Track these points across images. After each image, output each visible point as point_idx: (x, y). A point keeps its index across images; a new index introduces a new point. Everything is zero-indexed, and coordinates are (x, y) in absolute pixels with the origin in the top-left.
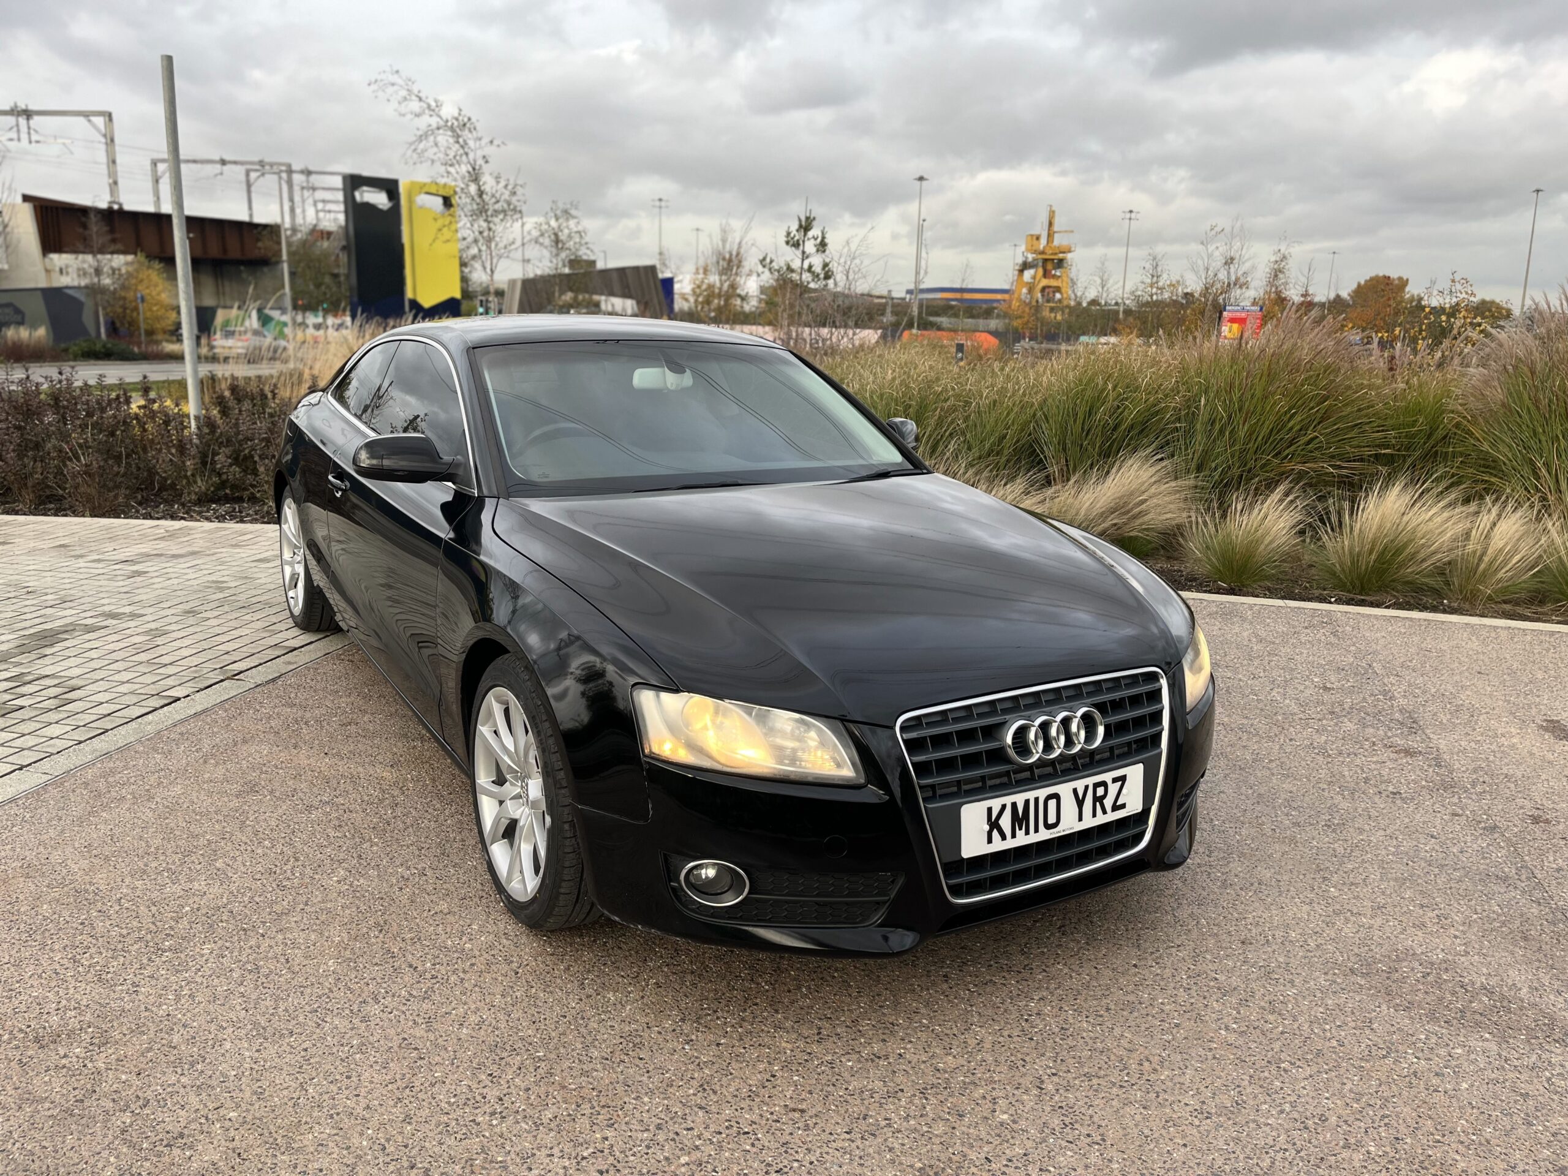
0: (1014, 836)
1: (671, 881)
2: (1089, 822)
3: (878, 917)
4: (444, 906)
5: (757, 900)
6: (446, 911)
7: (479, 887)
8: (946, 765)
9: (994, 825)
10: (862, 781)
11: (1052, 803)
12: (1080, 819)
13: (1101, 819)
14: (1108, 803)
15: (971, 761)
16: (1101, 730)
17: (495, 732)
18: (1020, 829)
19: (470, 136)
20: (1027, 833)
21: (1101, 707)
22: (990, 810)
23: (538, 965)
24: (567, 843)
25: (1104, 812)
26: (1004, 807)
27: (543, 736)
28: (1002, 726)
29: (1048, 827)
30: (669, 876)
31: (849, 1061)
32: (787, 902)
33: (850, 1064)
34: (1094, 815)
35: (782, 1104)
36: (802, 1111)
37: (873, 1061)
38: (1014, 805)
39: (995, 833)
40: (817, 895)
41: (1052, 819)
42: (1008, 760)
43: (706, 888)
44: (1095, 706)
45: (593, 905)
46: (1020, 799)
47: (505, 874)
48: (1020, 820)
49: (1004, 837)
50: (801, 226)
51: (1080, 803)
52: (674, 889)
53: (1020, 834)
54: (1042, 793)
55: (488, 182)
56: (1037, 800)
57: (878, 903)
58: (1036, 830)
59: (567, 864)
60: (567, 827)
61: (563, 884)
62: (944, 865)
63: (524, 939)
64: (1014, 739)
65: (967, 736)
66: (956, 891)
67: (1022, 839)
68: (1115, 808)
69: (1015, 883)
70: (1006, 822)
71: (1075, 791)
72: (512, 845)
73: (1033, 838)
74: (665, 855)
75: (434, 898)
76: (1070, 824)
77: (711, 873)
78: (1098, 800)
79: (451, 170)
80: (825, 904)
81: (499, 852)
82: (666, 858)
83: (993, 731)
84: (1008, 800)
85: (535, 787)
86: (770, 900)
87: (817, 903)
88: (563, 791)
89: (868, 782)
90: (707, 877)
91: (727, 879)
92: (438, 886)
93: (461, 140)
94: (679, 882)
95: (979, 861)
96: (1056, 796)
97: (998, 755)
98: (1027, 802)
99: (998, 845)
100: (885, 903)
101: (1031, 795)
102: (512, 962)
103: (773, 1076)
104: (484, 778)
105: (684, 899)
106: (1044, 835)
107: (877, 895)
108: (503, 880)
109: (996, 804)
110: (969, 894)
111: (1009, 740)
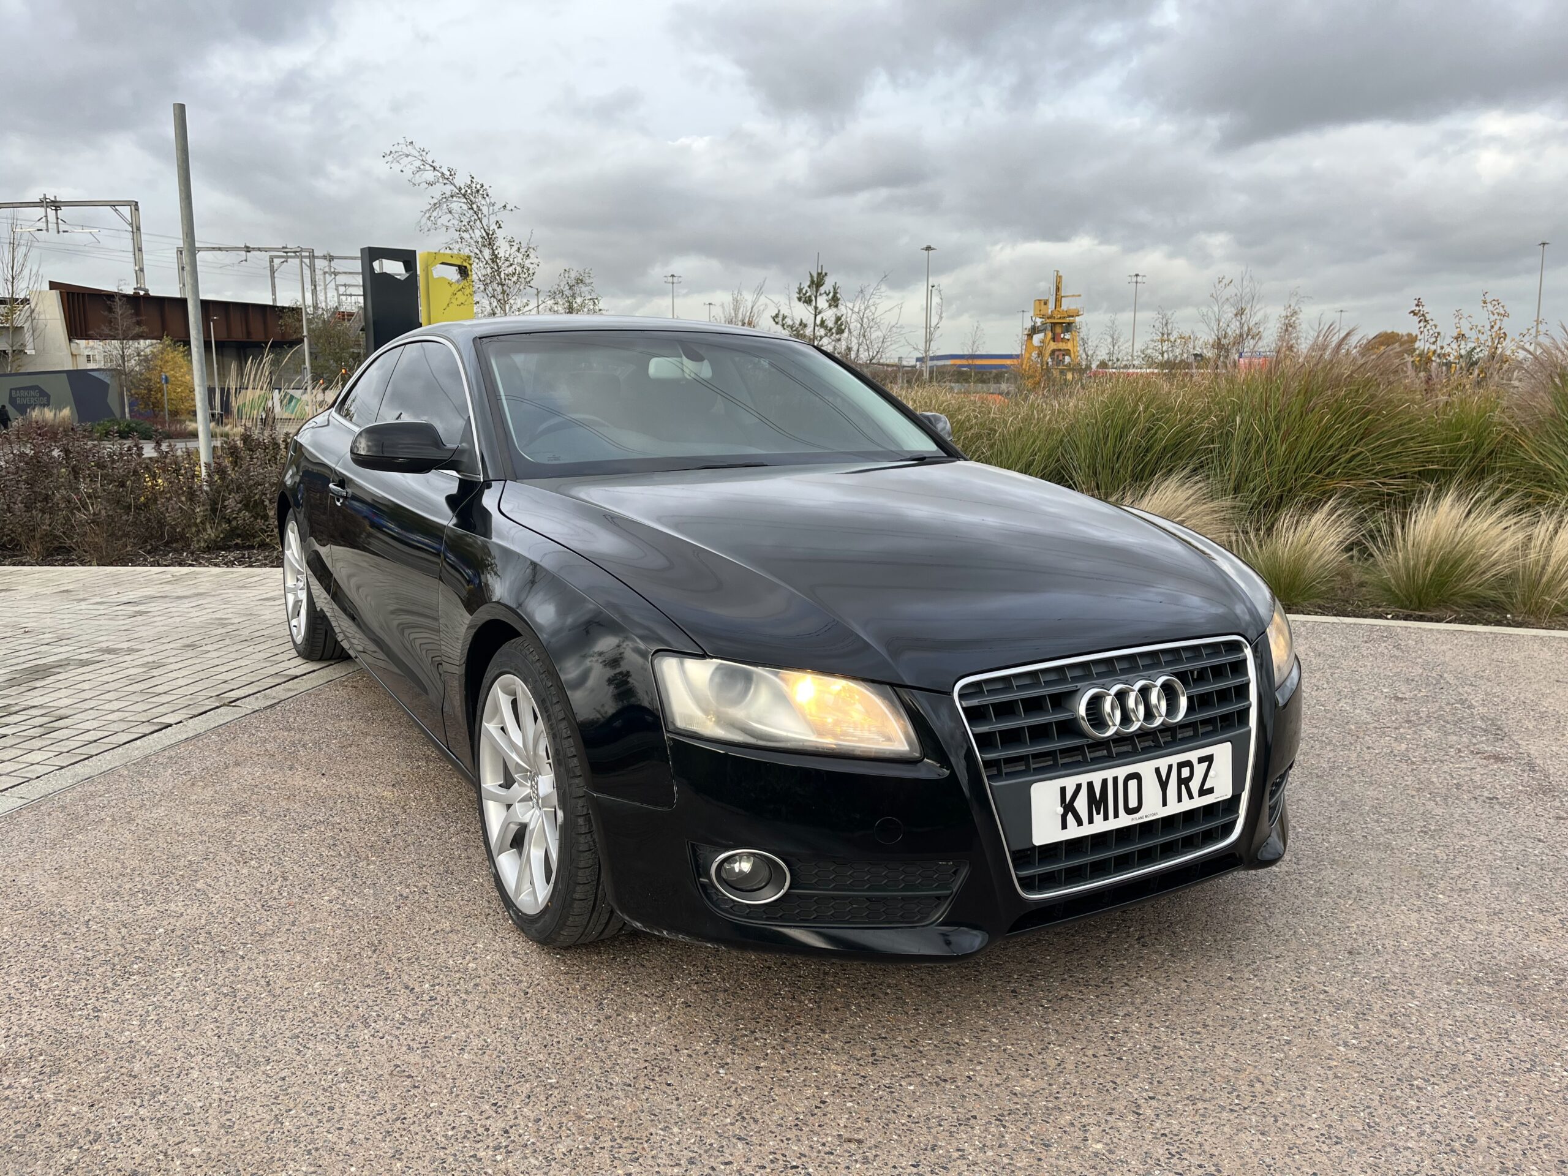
0: (1091, 821)
1: (700, 876)
2: (1174, 808)
3: (940, 914)
4: (446, 925)
5: (799, 896)
6: (448, 929)
7: (486, 904)
8: (1011, 737)
9: (1069, 807)
10: (917, 755)
11: (1133, 784)
12: (1164, 804)
13: (1187, 805)
14: (1195, 785)
15: (1040, 733)
16: (1183, 702)
17: (502, 729)
18: (1098, 813)
19: (483, 202)
20: (1106, 818)
21: (1182, 676)
22: (1063, 790)
23: (550, 985)
24: (582, 839)
25: (1191, 797)
26: (1079, 786)
27: (554, 721)
28: (1072, 694)
29: (1129, 811)
30: (698, 871)
31: (911, 1084)
32: (833, 898)
33: (912, 1088)
34: (1180, 800)
35: (835, 1133)
36: (859, 1141)
37: (937, 1084)
38: (1090, 785)
39: (1070, 817)
40: (868, 889)
41: (1133, 803)
42: (1081, 734)
43: (740, 884)
44: (1176, 675)
45: (612, 912)
46: (1097, 778)
47: (514, 887)
48: (1097, 803)
49: (1080, 823)
50: (812, 282)
51: (1164, 785)
52: (703, 885)
53: (1098, 818)
54: (1122, 772)
55: (503, 249)
56: (1115, 779)
57: (938, 898)
58: (1116, 816)
59: (582, 865)
60: (581, 821)
61: (578, 888)
62: (1012, 853)
63: (535, 957)
64: (1087, 710)
65: (1034, 705)
66: (1029, 884)
67: (1100, 826)
68: (1203, 792)
69: (1093, 877)
70: (1081, 804)
71: (1158, 770)
72: (520, 854)
73: (1113, 824)
74: (693, 845)
75: (434, 916)
76: (1153, 809)
77: (746, 866)
78: (1183, 782)
79: (466, 235)
80: (878, 900)
81: (507, 863)
82: (694, 852)
83: (1061, 701)
84: (1083, 779)
85: (546, 783)
86: (813, 896)
87: (868, 899)
88: (577, 781)
89: (925, 755)
90: (741, 871)
91: (765, 873)
92: (440, 905)
93: (474, 206)
94: (709, 877)
95: (1051, 851)
96: (1137, 776)
97: (1070, 727)
98: (1105, 782)
99: (1074, 832)
100: (947, 897)
101: (1109, 774)
102: (521, 981)
103: (823, 1102)
104: (490, 781)
105: (715, 898)
106: (1125, 821)
107: (936, 889)
108: (511, 892)
109: (1070, 783)
110: (1042, 888)
111: (1082, 711)
